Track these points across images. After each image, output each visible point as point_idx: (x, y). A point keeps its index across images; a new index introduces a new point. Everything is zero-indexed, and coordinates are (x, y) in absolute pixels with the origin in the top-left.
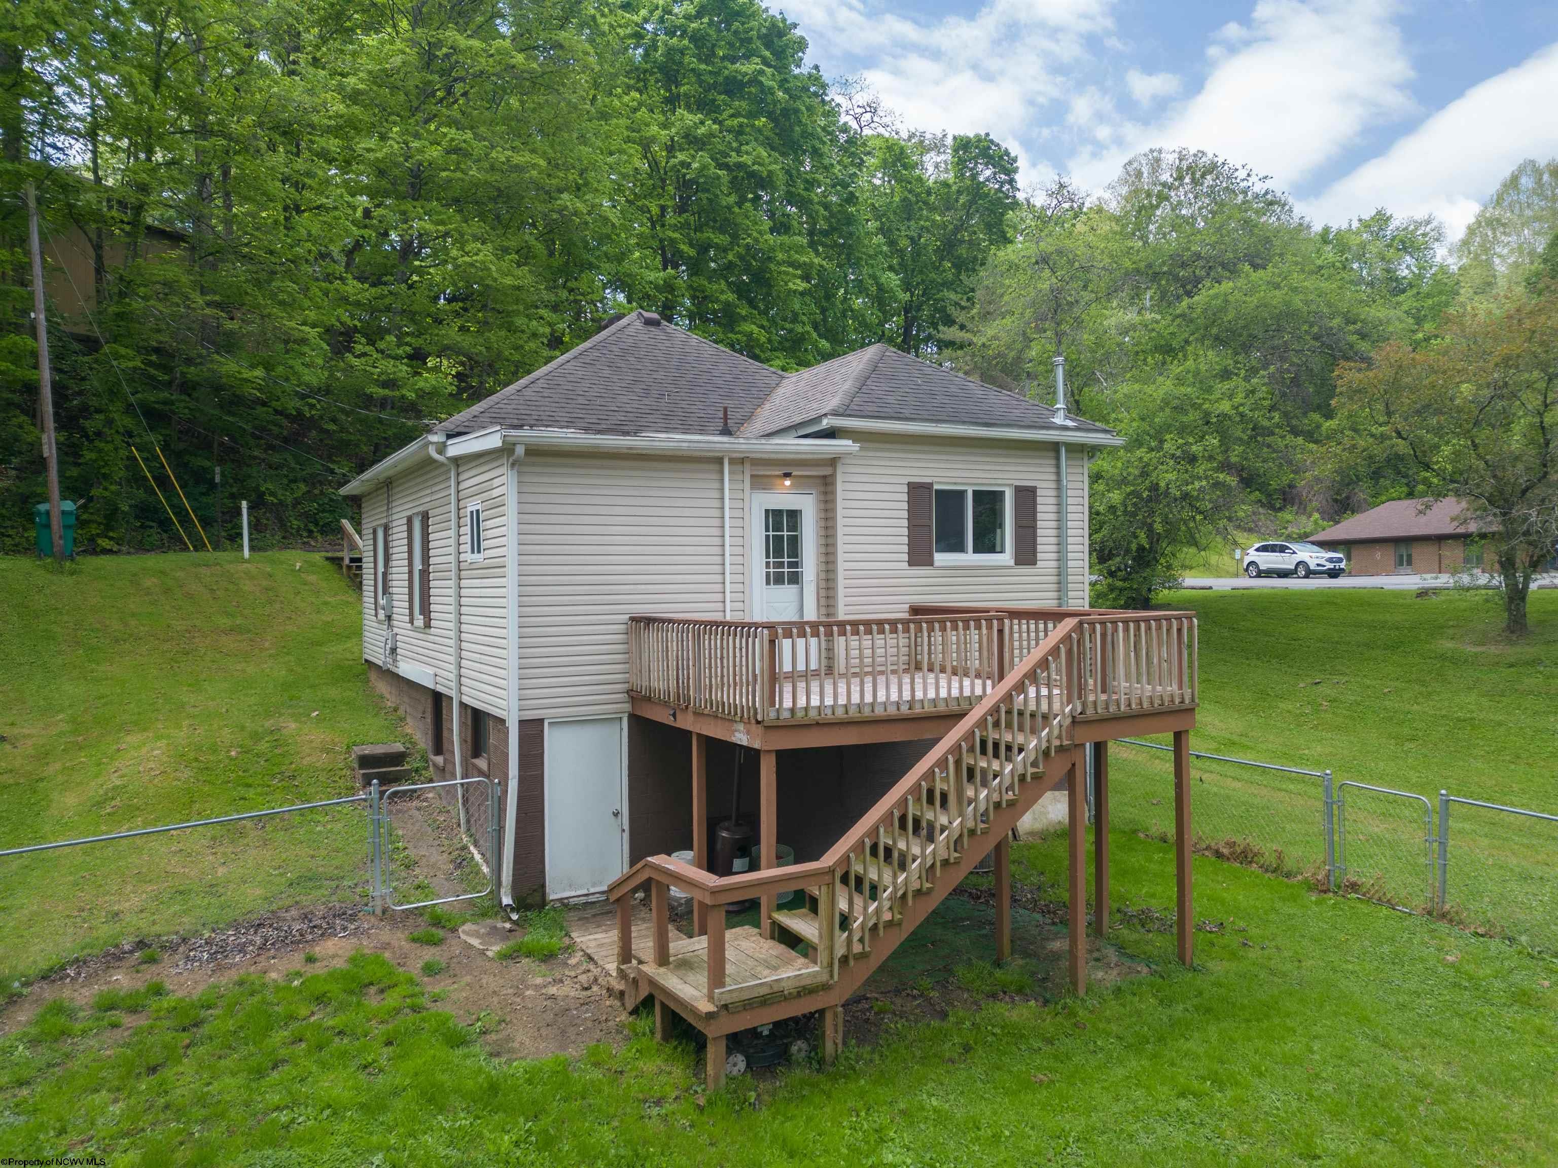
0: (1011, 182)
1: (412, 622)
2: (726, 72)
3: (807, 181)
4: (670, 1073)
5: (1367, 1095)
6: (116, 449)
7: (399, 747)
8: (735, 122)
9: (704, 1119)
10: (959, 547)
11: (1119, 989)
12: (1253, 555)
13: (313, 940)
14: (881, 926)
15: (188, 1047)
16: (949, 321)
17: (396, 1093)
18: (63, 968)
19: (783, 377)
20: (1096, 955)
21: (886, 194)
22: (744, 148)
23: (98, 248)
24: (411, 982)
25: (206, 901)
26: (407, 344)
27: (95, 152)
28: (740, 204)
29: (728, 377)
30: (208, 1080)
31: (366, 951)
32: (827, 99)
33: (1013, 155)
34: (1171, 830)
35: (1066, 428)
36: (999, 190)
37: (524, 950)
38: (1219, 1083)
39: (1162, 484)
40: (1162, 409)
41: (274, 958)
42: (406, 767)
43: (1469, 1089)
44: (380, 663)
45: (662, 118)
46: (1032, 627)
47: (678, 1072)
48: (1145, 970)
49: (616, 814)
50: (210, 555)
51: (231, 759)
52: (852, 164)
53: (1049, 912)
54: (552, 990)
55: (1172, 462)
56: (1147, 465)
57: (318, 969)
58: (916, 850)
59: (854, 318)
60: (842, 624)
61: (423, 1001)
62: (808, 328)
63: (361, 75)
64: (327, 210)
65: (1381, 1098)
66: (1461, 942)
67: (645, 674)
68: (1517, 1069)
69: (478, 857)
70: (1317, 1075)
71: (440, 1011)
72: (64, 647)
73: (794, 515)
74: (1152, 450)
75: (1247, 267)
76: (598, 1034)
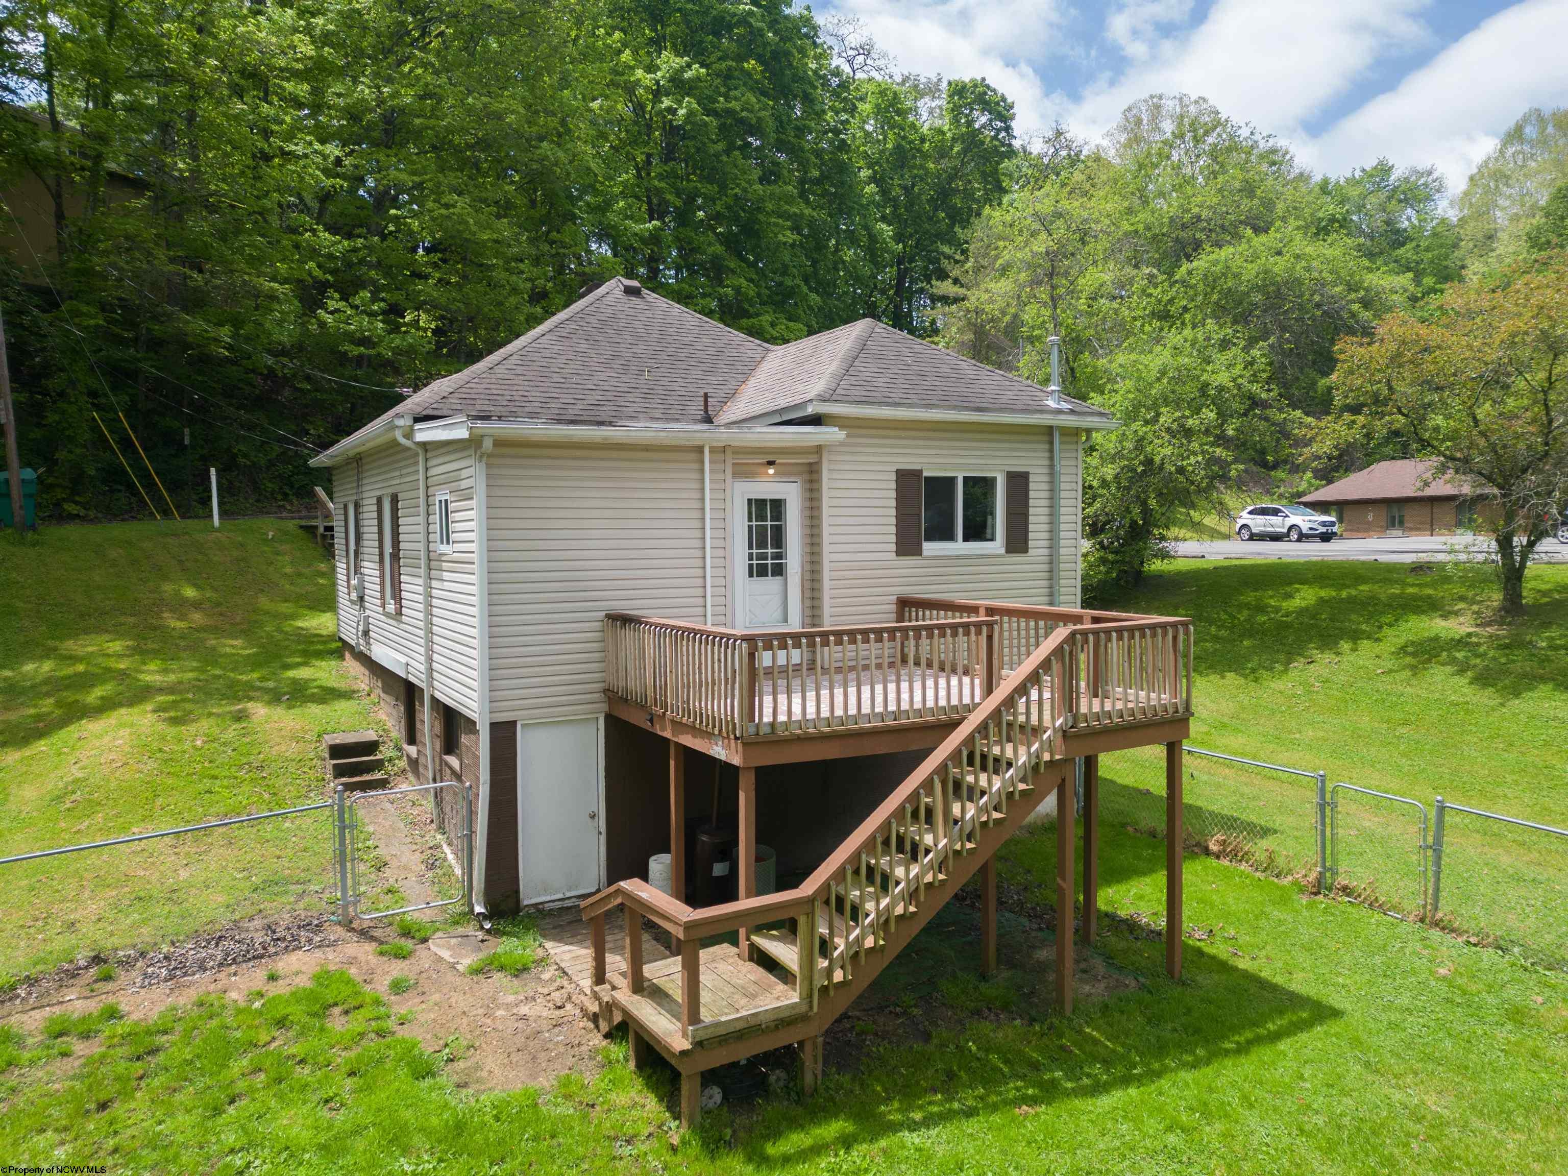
0: (1008, 129)
1: (383, 606)
2: (715, 13)
3: (797, 128)
4: (644, 1106)
5: (1359, 1129)
6: (80, 410)
7: (371, 736)
8: (724, 65)
9: (679, 1158)
10: (947, 535)
11: (1106, 1006)
12: (1245, 518)
13: (276, 954)
14: (862, 954)
15: (141, 1078)
16: (943, 275)
17: (358, 1131)
18: (13, 988)
19: (768, 350)
20: (1083, 965)
21: (878, 141)
22: (732, 93)
23: (58, 197)
24: (377, 1002)
25: (167, 908)
26: (383, 300)
27: (50, 92)
28: (728, 152)
29: (712, 351)
30: (161, 1118)
31: (332, 968)
32: (818, 41)
33: (1009, 100)
34: (1162, 827)
35: (1059, 412)
36: (995, 138)
37: (496, 963)
38: (1207, 1114)
39: (1157, 459)
40: (1158, 380)
41: (235, 974)
42: (379, 757)
43: (1462, 1123)
44: (353, 643)
45: (647, 60)
46: (1023, 625)
47: (652, 1105)
48: (1133, 983)
49: (593, 817)
50: (178, 523)
51: (195, 748)
52: (845, 110)
53: (1036, 916)
54: (524, 1010)
55: (1167, 437)
56: (1142, 439)
57: (279, 989)
58: (900, 872)
59: (845, 269)
60: (825, 635)
61: (391, 1024)
62: (798, 281)
63: (330, 15)
64: (298, 157)
65: (1374, 1133)
66: (1454, 953)
67: (622, 674)
68: (1510, 1098)
69: (450, 857)
70: (1309, 1106)
71: (407, 1036)
72: (26, 623)
73: (778, 506)
74: (1147, 422)
75: (1249, 232)
76: (570, 1061)
